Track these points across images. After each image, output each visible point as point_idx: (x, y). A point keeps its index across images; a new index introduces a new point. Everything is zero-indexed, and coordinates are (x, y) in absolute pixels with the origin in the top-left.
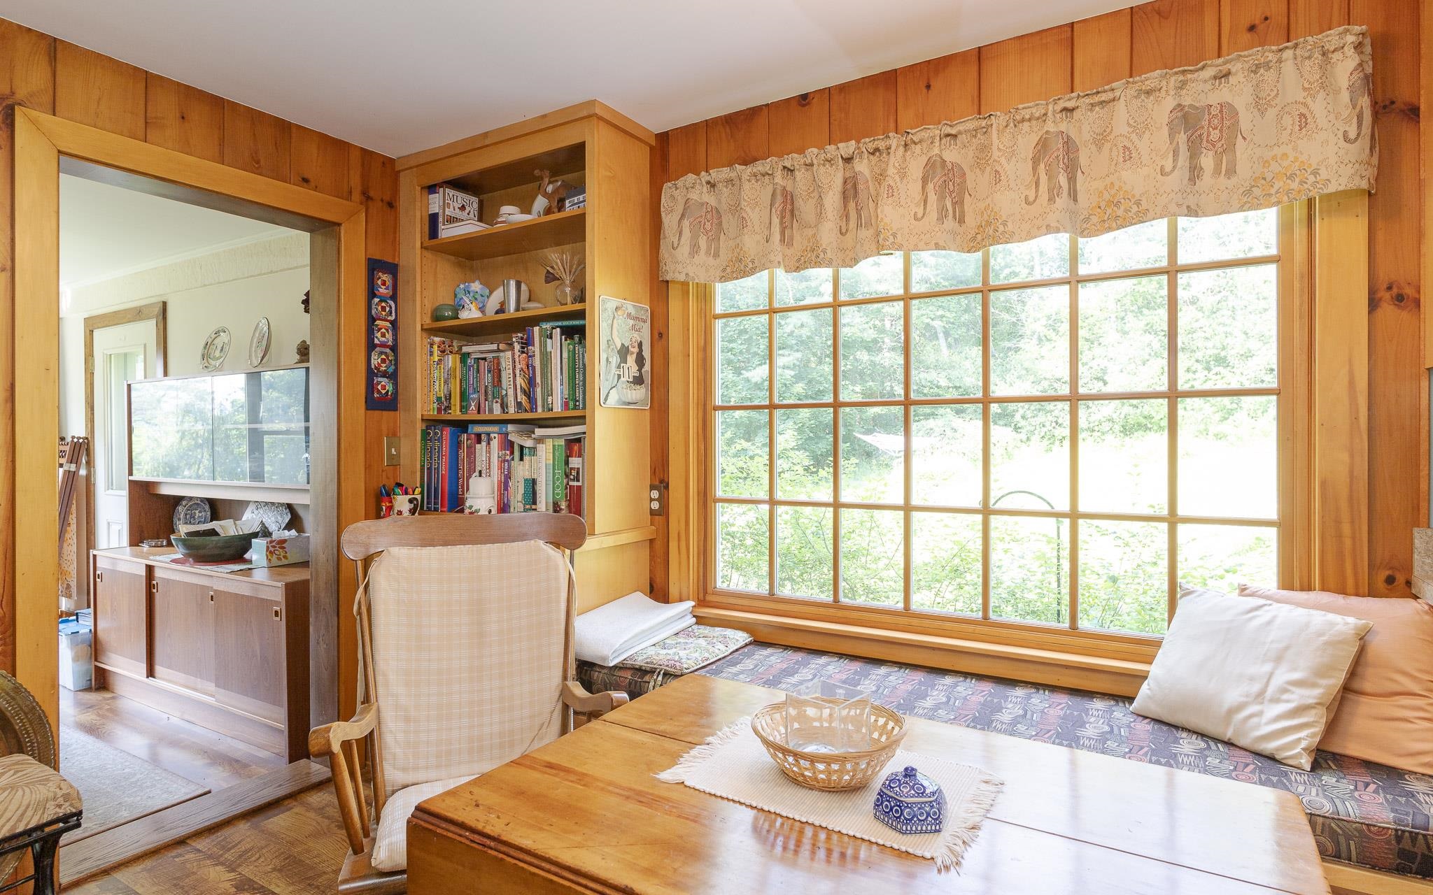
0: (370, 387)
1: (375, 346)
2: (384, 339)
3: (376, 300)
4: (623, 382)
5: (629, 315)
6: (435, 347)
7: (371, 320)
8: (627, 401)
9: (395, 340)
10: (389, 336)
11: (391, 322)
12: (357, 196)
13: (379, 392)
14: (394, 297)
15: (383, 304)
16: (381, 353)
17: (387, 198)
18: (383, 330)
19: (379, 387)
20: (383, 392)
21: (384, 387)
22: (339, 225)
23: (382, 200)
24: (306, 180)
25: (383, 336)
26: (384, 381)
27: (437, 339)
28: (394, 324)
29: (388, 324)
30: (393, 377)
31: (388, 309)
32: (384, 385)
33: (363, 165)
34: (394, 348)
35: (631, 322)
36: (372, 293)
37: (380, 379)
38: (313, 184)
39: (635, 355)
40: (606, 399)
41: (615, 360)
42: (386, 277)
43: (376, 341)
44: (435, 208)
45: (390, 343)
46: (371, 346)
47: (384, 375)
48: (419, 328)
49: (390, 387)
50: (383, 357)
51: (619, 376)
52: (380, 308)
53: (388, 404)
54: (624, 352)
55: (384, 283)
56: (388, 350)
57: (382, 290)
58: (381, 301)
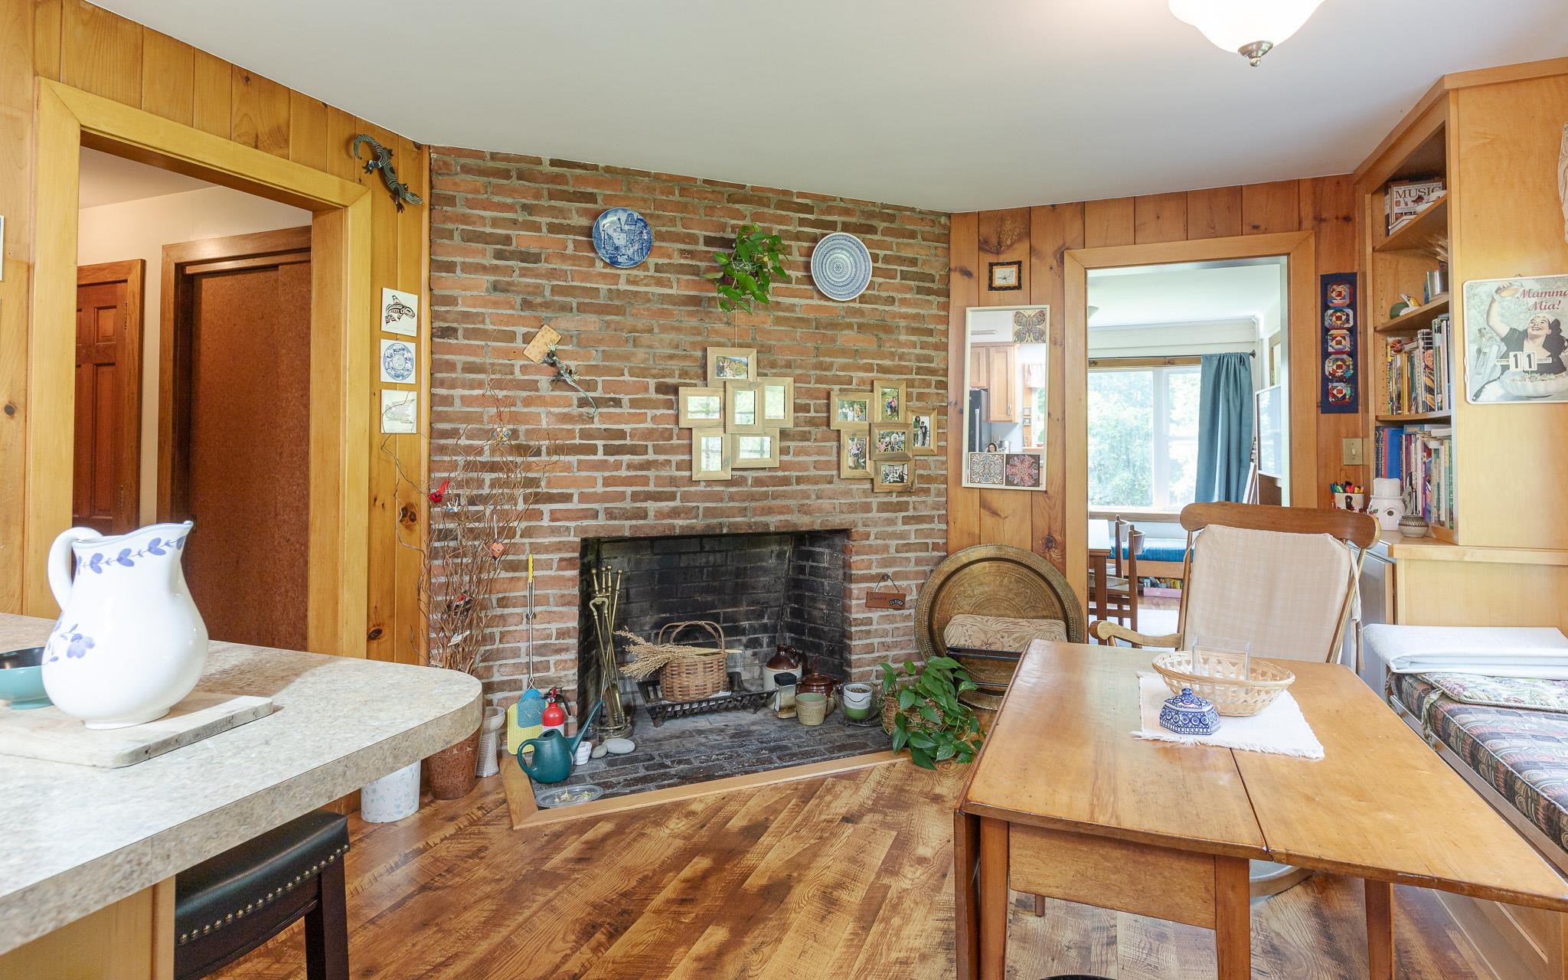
0: (1325, 392)
1: (1331, 354)
2: (1339, 346)
3: (1330, 312)
4: (1515, 374)
5: (1527, 293)
6: (1389, 347)
7: (1325, 331)
9: (1354, 345)
10: (1346, 344)
11: (1349, 329)
12: (1308, 223)
13: (1334, 396)
14: (1352, 305)
15: (1339, 314)
16: (1337, 360)
17: (1343, 213)
18: (1339, 338)
19: (1335, 392)
20: (1340, 396)
21: (1340, 392)
22: (1289, 254)
23: (1337, 218)
24: (1256, 227)
25: (1340, 341)
26: (1340, 386)
27: (1391, 340)
28: (1352, 331)
29: (1345, 331)
30: (1352, 381)
31: (1344, 318)
32: (1342, 390)
33: (1314, 193)
34: (1353, 354)
35: (1532, 301)
36: (1325, 307)
37: (1335, 384)
38: (1263, 228)
39: (1541, 340)
40: (1477, 395)
41: (1495, 349)
42: (1343, 289)
43: (1330, 350)
44: (1388, 211)
45: (1347, 349)
46: (1325, 355)
47: (1341, 379)
48: (1370, 330)
49: (1347, 391)
50: (1339, 363)
51: (1505, 368)
52: (1334, 318)
53: (1350, 406)
54: (1515, 340)
55: (1339, 294)
56: (1345, 356)
57: (1338, 301)
58: (1336, 312)
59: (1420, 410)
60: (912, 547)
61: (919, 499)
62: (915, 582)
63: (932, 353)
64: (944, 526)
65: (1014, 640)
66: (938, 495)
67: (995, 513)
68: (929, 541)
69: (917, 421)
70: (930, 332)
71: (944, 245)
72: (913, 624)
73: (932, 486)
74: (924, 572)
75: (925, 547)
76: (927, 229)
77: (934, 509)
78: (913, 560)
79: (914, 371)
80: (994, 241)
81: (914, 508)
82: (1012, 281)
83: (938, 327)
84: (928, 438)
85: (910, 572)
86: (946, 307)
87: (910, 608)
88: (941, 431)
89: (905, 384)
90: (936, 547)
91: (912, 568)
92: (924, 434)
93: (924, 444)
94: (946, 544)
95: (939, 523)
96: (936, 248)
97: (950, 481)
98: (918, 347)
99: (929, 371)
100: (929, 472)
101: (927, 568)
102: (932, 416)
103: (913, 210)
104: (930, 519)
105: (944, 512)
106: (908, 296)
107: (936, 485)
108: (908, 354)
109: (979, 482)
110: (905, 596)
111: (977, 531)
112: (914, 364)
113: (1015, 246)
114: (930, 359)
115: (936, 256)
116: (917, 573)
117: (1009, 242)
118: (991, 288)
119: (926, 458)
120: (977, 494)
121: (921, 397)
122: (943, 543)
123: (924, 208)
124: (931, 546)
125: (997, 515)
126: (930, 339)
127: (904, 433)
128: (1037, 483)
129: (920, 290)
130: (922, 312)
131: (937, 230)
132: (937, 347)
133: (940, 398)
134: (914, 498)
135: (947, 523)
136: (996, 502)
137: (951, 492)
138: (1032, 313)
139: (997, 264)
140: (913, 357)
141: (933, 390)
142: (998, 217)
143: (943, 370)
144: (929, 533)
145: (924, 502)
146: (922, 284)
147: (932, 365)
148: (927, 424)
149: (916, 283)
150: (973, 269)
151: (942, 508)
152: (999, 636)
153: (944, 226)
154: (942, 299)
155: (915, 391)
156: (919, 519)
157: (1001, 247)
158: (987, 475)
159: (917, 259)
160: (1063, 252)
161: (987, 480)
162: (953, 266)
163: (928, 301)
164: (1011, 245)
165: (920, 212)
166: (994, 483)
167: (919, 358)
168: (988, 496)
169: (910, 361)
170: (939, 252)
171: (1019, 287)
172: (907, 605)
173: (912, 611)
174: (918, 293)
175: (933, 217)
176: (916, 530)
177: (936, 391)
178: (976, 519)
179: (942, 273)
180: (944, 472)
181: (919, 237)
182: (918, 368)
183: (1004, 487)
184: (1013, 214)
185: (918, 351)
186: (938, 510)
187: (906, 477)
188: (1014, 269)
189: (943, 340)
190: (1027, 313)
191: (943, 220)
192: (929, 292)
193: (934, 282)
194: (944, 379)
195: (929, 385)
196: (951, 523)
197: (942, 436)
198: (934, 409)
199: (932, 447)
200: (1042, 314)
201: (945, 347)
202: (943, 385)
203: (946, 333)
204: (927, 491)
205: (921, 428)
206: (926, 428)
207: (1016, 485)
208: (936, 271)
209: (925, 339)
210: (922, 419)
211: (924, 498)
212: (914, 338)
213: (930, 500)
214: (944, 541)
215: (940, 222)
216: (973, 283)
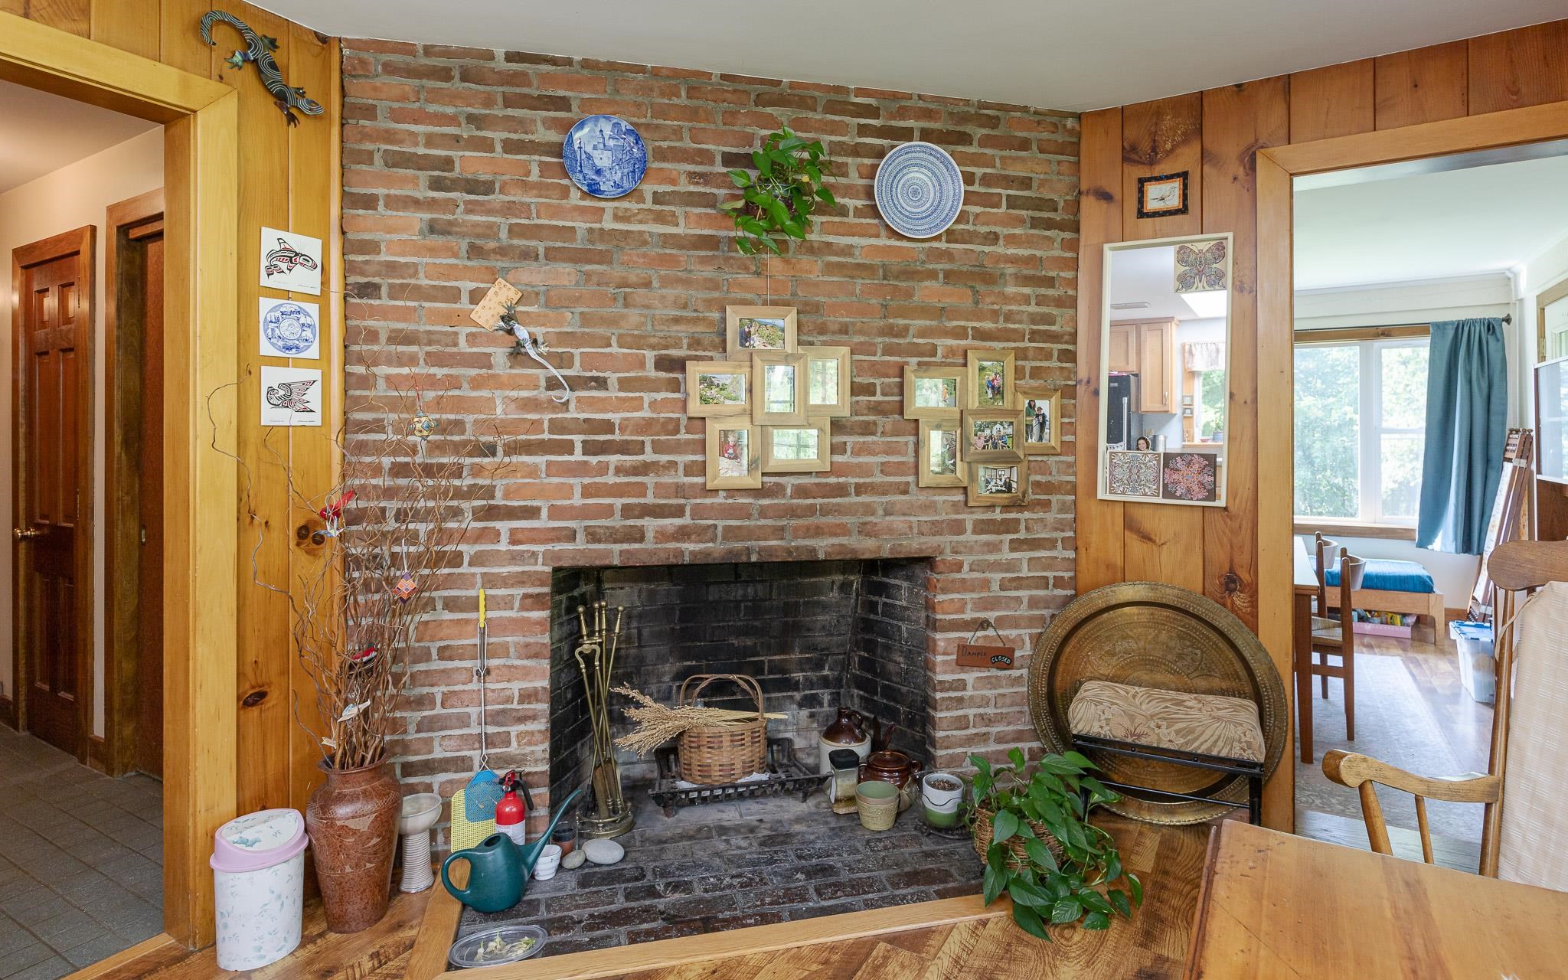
60: (1025, 582)
61: (1034, 516)
62: (1029, 631)
63: (1054, 311)
64: (1071, 554)
65: (1177, 732)
66: (1061, 511)
67: (1147, 538)
68: (1050, 574)
69: (1031, 406)
70: (1050, 282)
71: (1072, 159)
72: (1026, 689)
73: (1054, 498)
74: (1042, 618)
75: (1043, 583)
76: (1045, 135)
77: (1056, 529)
78: (1025, 601)
79: (1027, 337)
80: (1145, 146)
81: (1027, 529)
82: (1175, 202)
83: (1062, 274)
84: (1047, 431)
85: (1021, 617)
86: (1074, 246)
87: (1022, 667)
88: (1066, 420)
89: (1013, 355)
90: (1059, 582)
91: (1023, 611)
92: (1042, 425)
93: (1041, 438)
94: (1074, 578)
95: (1064, 549)
96: (1059, 162)
97: (1079, 492)
98: (1033, 302)
99: (1050, 336)
100: (1050, 478)
101: (1047, 613)
102: (1053, 400)
103: (1025, 109)
104: (1051, 544)
105: (1071, 534)
106: (1018, 231)
107: (1059, 497)
108: (1019, 312)
109: (1123, 493)
110: (1013, 650)
111: (1119, 562)
112: (1026, 327)
113: (1179, 151)
114: (1049, 320)
115: (1059, 173)
116: (1031, 619)
117: (1168, 146)
118: (1141, 214)
119: (1044, 458)
120: (1119, 510)
121: (1036, 373)
122: (1070, 578)
123: (1042, 106)
124: (1051, 582)
125: (1150, 539)
126: (1050, 292)
127: (1012, 423)
128: (1212, 495)
129: (1035, 223)
130: (1038, 253)
131: (1060, 138)
132: (1059, 303)
133: (1066, 374)
134: (1027, 515)
135: (1076, 549)
136: (1149, 522)
137: (1082, 506)
138: (1204, 246)
139: (1150, 179)
140: (1025, 317)
141: (1054, 363)
142: (1154, 111)
143: (1070, 334)
144: (1052, 561)
145: (1042, 520)
146: (1037, 214)
147: (1053, 328)
148: (1046, 411)
149: (1030, 213)
150: (1115, 190)
151: (1068, 528)
152: (1152, 725)
153: (1072, 132)
154: (1068, 235)
155: (1028, 365)
156: (1033, 544)
157: (1157, 154)
158: (1134, 484)
159: (1030, 179)
160: (1254, 154)
161: (1134, 490)
162: (1084, 187)
163: (1048, 238)
164: (1172, 150)
165: (1036, 113)
166: (1145, 495)
167: (1034, 319)
168: (1137, 513)
169: (1020, 322)
170: (1064, 168)
171: (1184, 210)
172: (1016, 664)
173: (1025, 672)
174: (1033, 227)
175: (1054, 119)
176: (1030, 559)
177: (1059, 364)
178: (1119, 545)
179: (1068, 198)
180: (1071, 478)
181: (1035, 147)
182: (1033, 332)
183: (1160, 500)
184: (1176, 104)
185: (1033, 308)
186: (1063, 531)
187: (1014, 485)
188: (1176, 185)
189: (1071, 292)
190: (1197, 247)
191: (1070, 123)
192: (1049, 225)
193: (1056, 210)
194: (1070, 347)
195: (1048, 356)
196: (1082, 551)
197: (1064, 428)
198: (1056, 390)
199: (1053, 443)
200: (1220, 247)
201: (1073, 303)
202: (1070, 356)
203: (1074, 283)
204: (1046, 505)
205: (1037, 416)
206: (1044, 416)
207: (1180, 498)
208: (1059, 195)
209: (1042, 291)
210: (1039, 403)
211: (1041, 515)
212: (1026, 290)
213: (1051, 516)
214: (1071, 574)
215: (1065, 125)
216: (1114, 210)
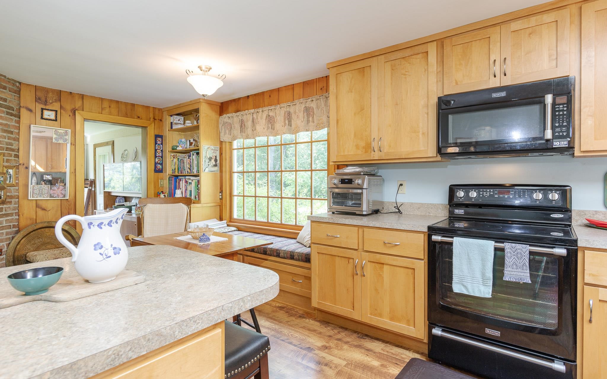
0: (156, 167)
1: (157, 157)
2: (159, 155)
3: (157, 145)
4: (210, 166)
5: (212, 149)
6: (172, 156)
7: (156, 150)
8: (211, 171)
9: (162, 155)
10: (161, 154)
11: (161, 150)
12: (152, 119)
13: (158, 168)
14: (162, 144)
15: (159, 146)
16: (158, 158)
17: (160, 119)
18: (159, 152)
19: (158, 167)
20: (159, 168)
21: (159, 167)
22: (147, 127)
23: (159, 120)
24: (139, 117)
25: (159, 154)
26: (159, 165)
27: (172, 154)
28: (162, 151)
29: (160, 151)
30: (162, 164)
31: (160, 147)
32: (159, 166)
33: (153, 111)
34: (162, 157)
35: (213, 151)
36: (156, 144)
37: (158, 165)
38: (140, 118)
39: (214, 159)
40: (204, 171)
41: (207, 161)
42: (160, 139)
43: (157, 155)
44: (172, 121)
45: (161, 156)
46: (156, 157)
47: (159, 164)
48: (167, 151)
49: (161, 167)
50: (159, 159)
51: (209, 165)
52: (158, 147)
53: (161, 171)
54: (210, 159)
55: (159, 140)
56: (160, 158)
57: (159, 142)
58: (158, 145)
59: (186, 173)
60: (4, 227)
61: (7, 206)
62: (6, 243)
63: (13, 142)
64: (17, 217)
66: (15, 204)
67: (44, 209)
68: (11, 224)
69: (7, 171)
70: (12, 133)
71: (18, 96)
73: (13, 200)
74: (9, 238)
75: (9, 227)
76: (11, 86)
77: (14, 210)
78: (5, 233)
79: (5, 149)
80: (43, 99)
81: (5, 210)
82: (53, 117)
83: (15, 131)
84: (12, 179)
85: (3, 239)
86: (19, 122)
87: (4, 255)
88: (16, 176)
89: (2, 155)
90: (14, 226)
91: (4, 237)
92: (10, 177)
93: (10, 182)
94: (18, 225)
95: (15, 216)
96: (15, 96)
97: (20, 197)
98: (7, 138)
99: (11, 150)
100: (11, 194)
101: (11, 236)
102: (14, 169)
103: (5, 76)
104: (11, 215)
105: (17, 211)
106: (3, 115)
107: (14, 200)
108: (3, 141)
109: (37, 197)
110: (2, 249)
111: (35, 217)
112: (5, 146)
113: (54, 104)
114: (11, 144)
115: (14, 99)
116: (6, 239)
117: (51, 102)
118: (42, 118)
119: (10, 188)
120: (34, 202)
121: (8, 161)
122: (17, 225)
123: (10, 77)
124: (12, 226)
125: (45, 210)
126: (11, 136)
127: (3, 177)
128: (64, 196)
129: (8, 113)
130: (9, 123)
131: (15, 88)
132: (14, 139)
133: (16, 162)
134: (5, 206)
135: (19, 216)
136: (44, 204)
137: (21, 202)
138: (62, 131)
139: (45, 109)
140: (4, 143)
141: (13, 158)
142: (46, 91)
143: (17, 150)
144: (12, 220)
145: (9, 207)
146: (8, 111)
147: (12, 147)
148: (11, 173)
149: (6, 110)
150: (33, 109)
151: (16, 209)
153: (18, 87)
154: (17, 119)
155: (5, 158)
156: (7, 215)
157: (47, 103)
158: (41, 194)
159: (7, 99)
160: (75, 111)
161: (40, 196)
162: (22, 105)
163: (11, 119)
164: (52, 103)
165: (8, 78)
166: (44, 197)
167: (7, 144)
168: (39, 202)
169: (3, 144)
170: (16, 98)
171: (56, 120)
172: (3, 254)
173: (4, 256)
174: (7, 114)
175: (13, 82)
176: (6, 220)
177: (14, 158)
178: (34, 213)
179: (17, 107)
180: (17, 194)
181: (8, 89)
182: (7, 148)
183: (49, 198)
184: (53, 91)
185: (7, 140)
186: (15, 210)
187: (2, 197)
188: (54, 113)
189: (17, 137)
190: (60, 131)
191: (17, 84)
192: (12, 115)
193: (14, 111)
194: (17, 153)
195: (11, 156)
196: (21, 216)
197: (17, 178)
198: (15, 167)
199: (14, 183)
200: (66, 132)
201: (18, 140)
202: (17, 156)
203: (18, 134)
204: (10, 202)
205: (9, 174)
206: (11, 174)
207: (55, 197)
208: (14, 105)
209: (10, 135)
210: (10, 170)
211: (9, 206)
212: (5, 134)
213: (12, 206)
214: (17, 223)
215: (16, 85)
216: (33, 115)
